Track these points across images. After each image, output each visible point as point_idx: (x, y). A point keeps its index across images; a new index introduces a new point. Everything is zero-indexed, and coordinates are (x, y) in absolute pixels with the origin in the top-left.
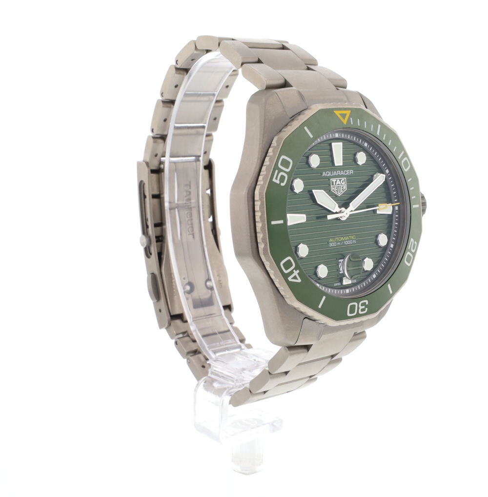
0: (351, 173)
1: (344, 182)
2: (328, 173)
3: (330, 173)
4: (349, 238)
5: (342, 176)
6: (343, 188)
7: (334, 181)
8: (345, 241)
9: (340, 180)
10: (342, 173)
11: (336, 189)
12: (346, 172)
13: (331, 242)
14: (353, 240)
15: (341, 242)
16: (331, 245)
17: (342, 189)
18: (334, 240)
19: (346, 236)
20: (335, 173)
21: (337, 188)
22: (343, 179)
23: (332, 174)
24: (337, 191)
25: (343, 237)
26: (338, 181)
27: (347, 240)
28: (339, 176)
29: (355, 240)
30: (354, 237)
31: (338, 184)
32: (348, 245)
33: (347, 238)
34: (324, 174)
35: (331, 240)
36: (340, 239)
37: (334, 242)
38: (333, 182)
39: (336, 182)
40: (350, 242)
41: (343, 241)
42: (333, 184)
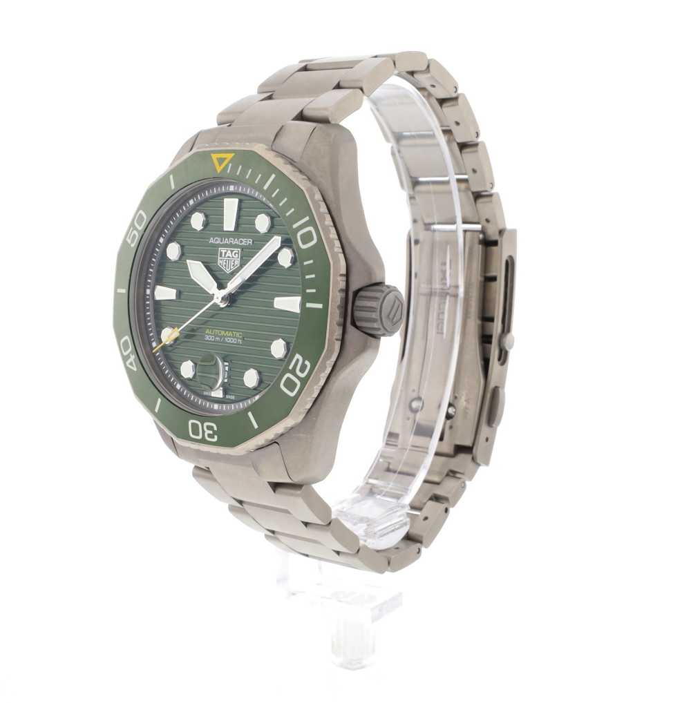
0: (248, 242)
1: (237, 255)
2: (217, 240)
3: (219, 239)
4: (233, 334)
5: (236, 246)
6: (234, 262)
7: (223, 252)
8: (227, 337)
9: (232, 251)
10: (236, 242)
11: (224, 263)
12: (241, 242)
13: (208, 334)
14: (238, 338)
15: (221, 337)
16: (207, 338)
17: (232, 264)
18: (212, 332)
19: (229, 331)
20: (226, 241)
21: (226, 262)
22: (236, 250)
23: (221, 241)
24: (225, 266)
25: (225, 331)
26: (229, 252)
27: (230, 337)
28: (231, 246)
29: (240, 339)
30: (240, 335)
31: (229, 257)
32: (229, 343)
33: (230, 334)
34: (212, 241)
35: (207, 331)
36: (220, 333)
37: (211, 335)
38: (221, 253)
39: (226, 253)
40: (234, 341)
41: (225, 337)
42: (221, 256)
